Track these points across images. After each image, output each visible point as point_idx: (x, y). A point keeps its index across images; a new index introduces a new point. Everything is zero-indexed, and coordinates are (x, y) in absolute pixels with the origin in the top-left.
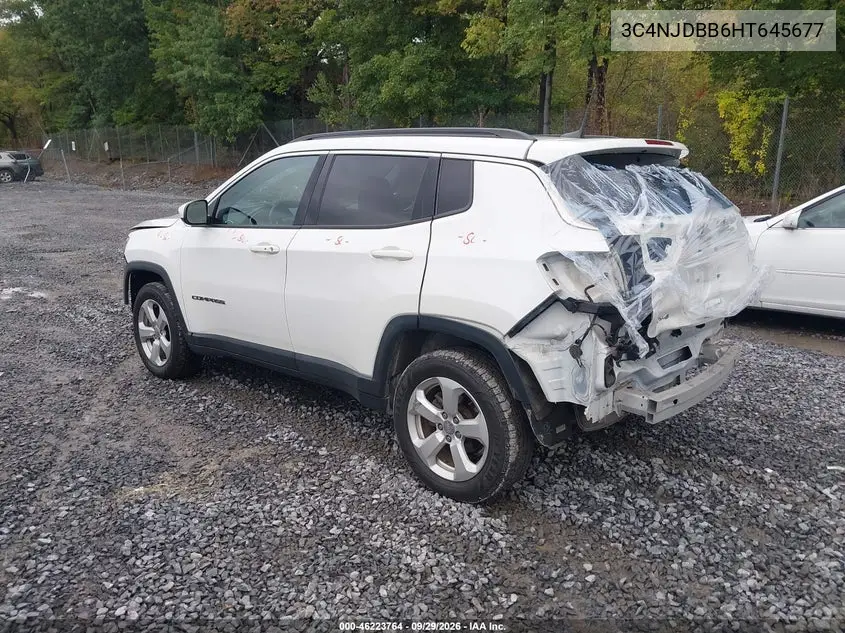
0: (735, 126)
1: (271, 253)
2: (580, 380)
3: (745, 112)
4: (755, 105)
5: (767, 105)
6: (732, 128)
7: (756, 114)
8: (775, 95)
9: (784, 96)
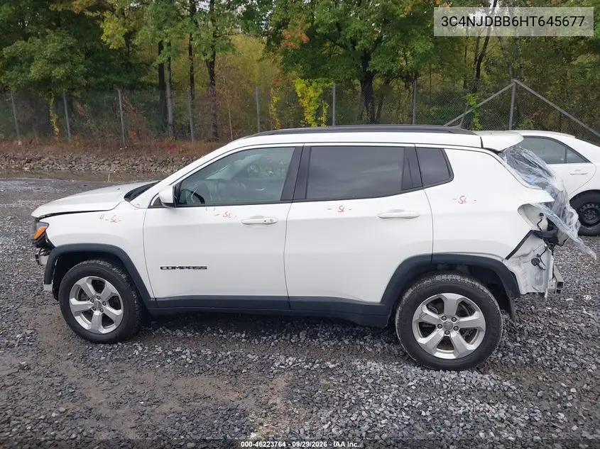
0: (306, 102)
1: (269, 224)
2: (538, 278)
3: (311, 93)
4: (316, 89)
5: (323, 88)
6: (305, 103)
7: (318, 94)
8: (327, 82)
9: (332, 83)
